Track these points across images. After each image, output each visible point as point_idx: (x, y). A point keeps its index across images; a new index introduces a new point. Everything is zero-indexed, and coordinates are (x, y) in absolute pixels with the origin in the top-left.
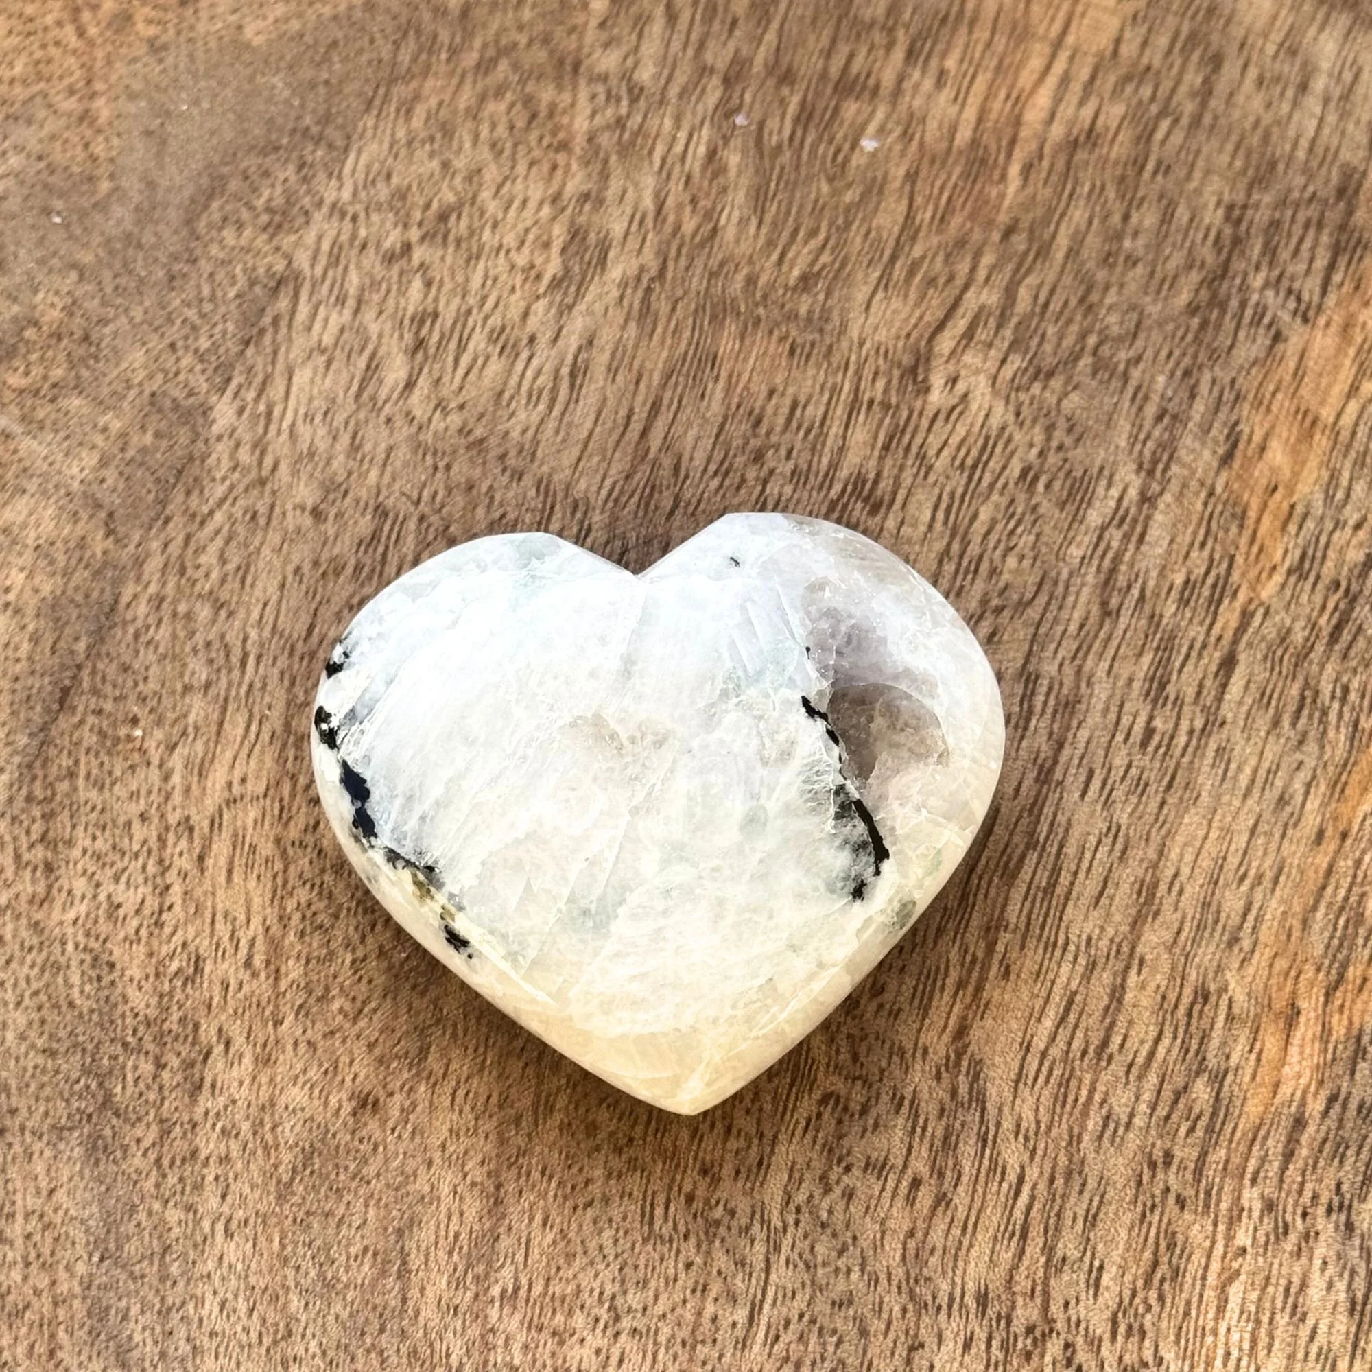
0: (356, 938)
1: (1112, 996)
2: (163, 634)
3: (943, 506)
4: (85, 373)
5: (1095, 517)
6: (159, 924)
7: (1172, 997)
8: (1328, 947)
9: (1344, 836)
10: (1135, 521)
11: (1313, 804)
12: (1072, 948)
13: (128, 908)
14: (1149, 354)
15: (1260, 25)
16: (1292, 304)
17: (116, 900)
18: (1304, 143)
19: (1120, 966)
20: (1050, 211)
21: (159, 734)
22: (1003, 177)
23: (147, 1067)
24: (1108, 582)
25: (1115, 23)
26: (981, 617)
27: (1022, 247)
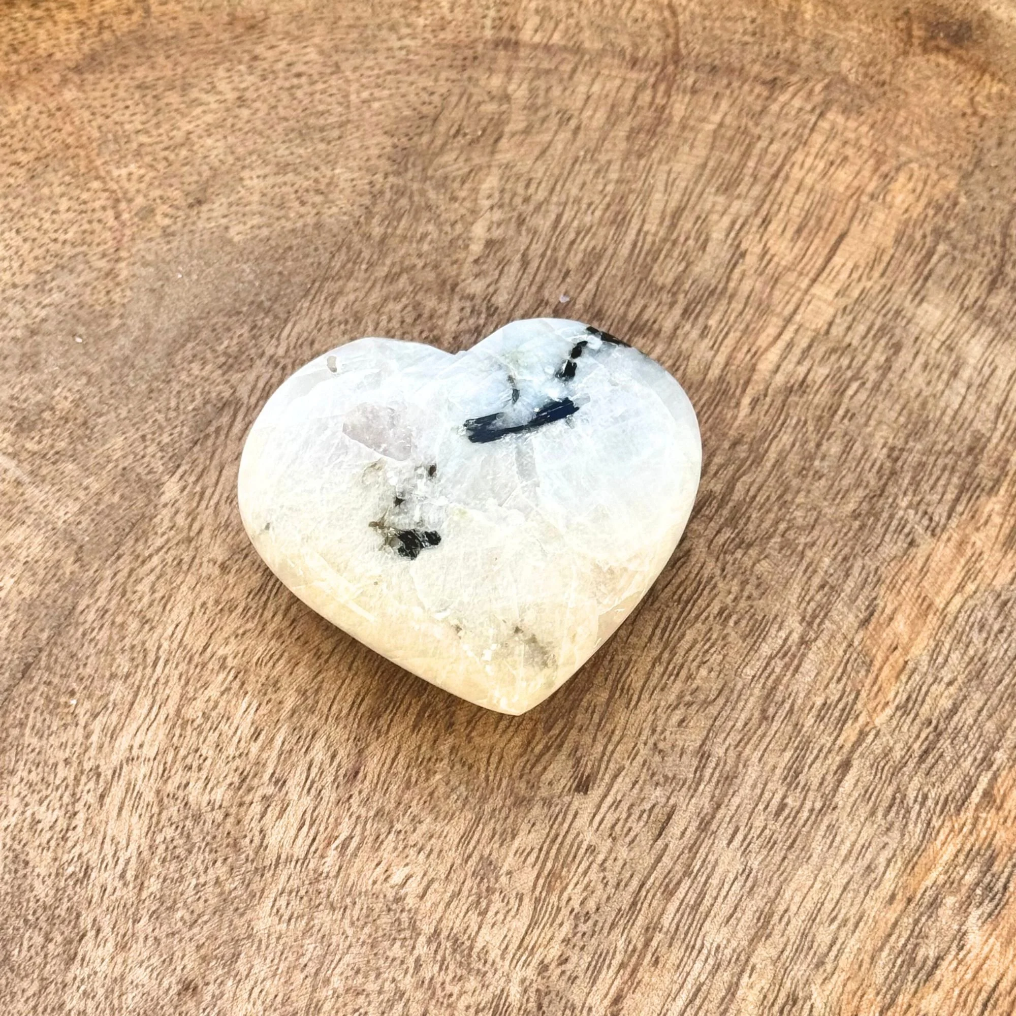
0: (201, 868)
1: (728, 990)
2: (103, 636)
3: (662, 625)
4: (80, 447)
5: (766, 650)
6: (65, 839)
7: (771, 997)
8: (887, 978)
9: (909, 901)
10: (794, 656)
11: (891, 874)
12: (705, 951)
13: (45, 824)
14: (822, 541)
15: (930, 328)
16: (925, 522)
17: (38, 817)
18: (950, 412)
19: (737, 970)
20: (767, 433)
21: (87, 705)
22: (738, 404)
23: (39, 940)
24: (768, 696)
25: (831, 311)
26: (676, 707)
27: (743, 455)
